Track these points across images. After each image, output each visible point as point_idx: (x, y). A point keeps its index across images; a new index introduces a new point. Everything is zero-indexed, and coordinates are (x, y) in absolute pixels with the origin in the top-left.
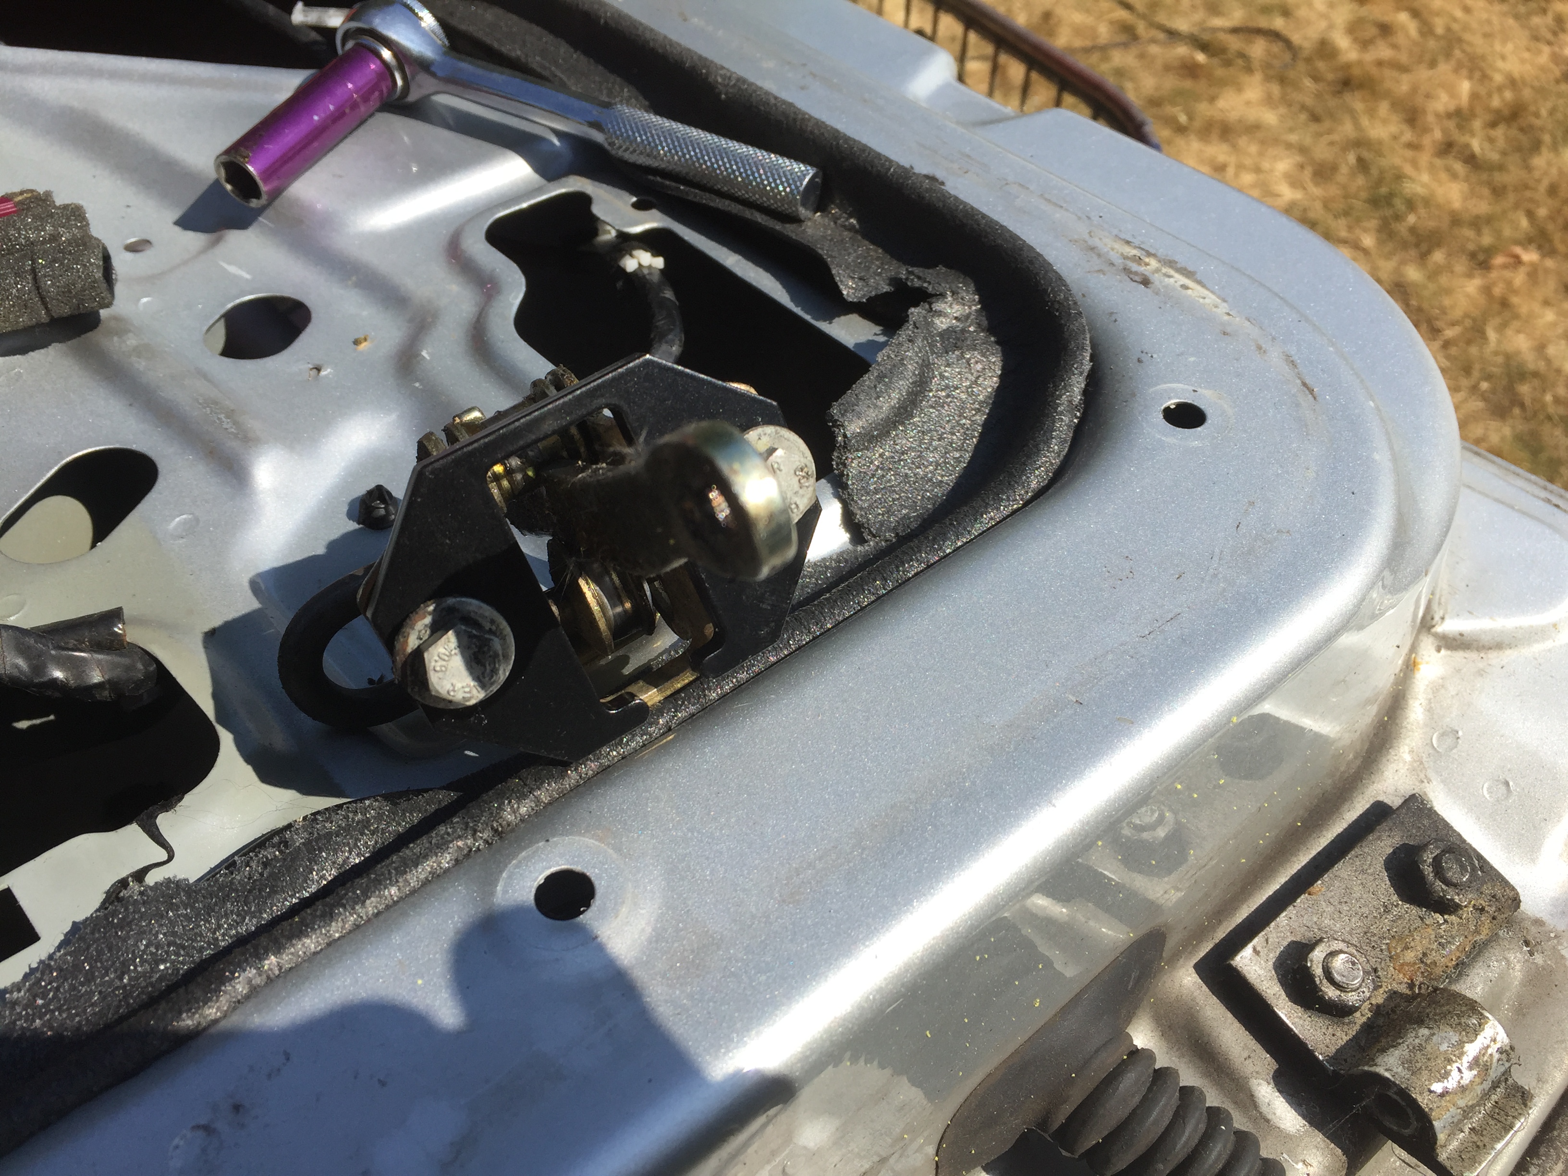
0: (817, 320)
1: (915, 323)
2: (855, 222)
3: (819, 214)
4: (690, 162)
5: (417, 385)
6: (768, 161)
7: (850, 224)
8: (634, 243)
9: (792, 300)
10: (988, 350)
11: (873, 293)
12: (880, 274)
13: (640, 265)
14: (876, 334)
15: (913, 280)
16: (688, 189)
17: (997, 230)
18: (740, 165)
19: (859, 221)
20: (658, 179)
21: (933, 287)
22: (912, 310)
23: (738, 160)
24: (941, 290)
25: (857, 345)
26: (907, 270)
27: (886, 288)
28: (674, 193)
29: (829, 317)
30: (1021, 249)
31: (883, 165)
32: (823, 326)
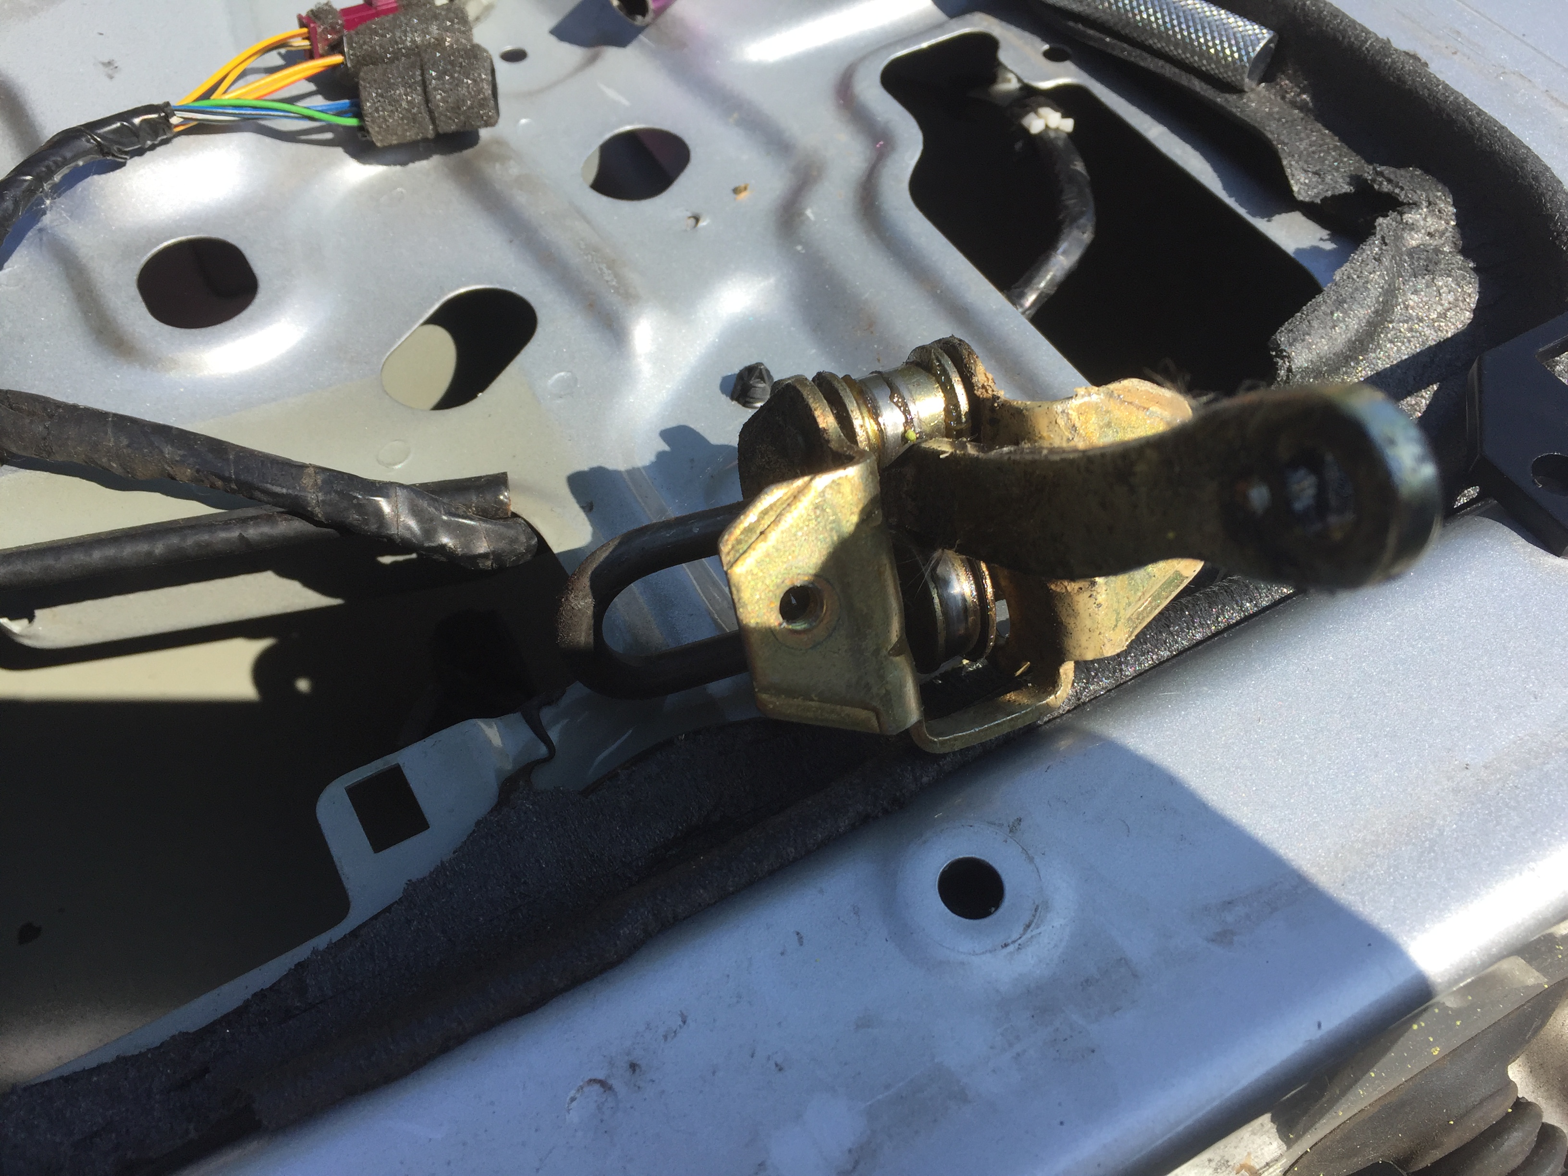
0: (1254, 215)
1: (1383, 238)
2: (1308, 99)
3: (1263, 84)
4: (1122, 11)
5: (799, 248)
6: (1216, 18)
7: (1302, 100)
8: (1042, 99)
9: (1225, 187)
10: (1464, 278)
11: (1329, 194)
12: (1337, 169)
13: (1047, 127)
14: (1321, 239)
15: (1381, 184)
16: (1115, 41)
17: (1495, 132)
18: (1182, 20)
19: (1313, 97)
20: (1080, 26)
21: (1406, 196)
22: (1380, 220)
23: (1181, 14)
24: (1416, 198)
25: (1299, 251)
26: (1374, 169)
27: (1347, 188)
28: (1096, 45)
29: (1268, 214)
30: (1524, 161)
31: (1357, 37)
32: (1260, 224)
